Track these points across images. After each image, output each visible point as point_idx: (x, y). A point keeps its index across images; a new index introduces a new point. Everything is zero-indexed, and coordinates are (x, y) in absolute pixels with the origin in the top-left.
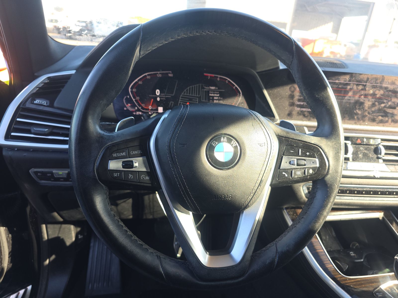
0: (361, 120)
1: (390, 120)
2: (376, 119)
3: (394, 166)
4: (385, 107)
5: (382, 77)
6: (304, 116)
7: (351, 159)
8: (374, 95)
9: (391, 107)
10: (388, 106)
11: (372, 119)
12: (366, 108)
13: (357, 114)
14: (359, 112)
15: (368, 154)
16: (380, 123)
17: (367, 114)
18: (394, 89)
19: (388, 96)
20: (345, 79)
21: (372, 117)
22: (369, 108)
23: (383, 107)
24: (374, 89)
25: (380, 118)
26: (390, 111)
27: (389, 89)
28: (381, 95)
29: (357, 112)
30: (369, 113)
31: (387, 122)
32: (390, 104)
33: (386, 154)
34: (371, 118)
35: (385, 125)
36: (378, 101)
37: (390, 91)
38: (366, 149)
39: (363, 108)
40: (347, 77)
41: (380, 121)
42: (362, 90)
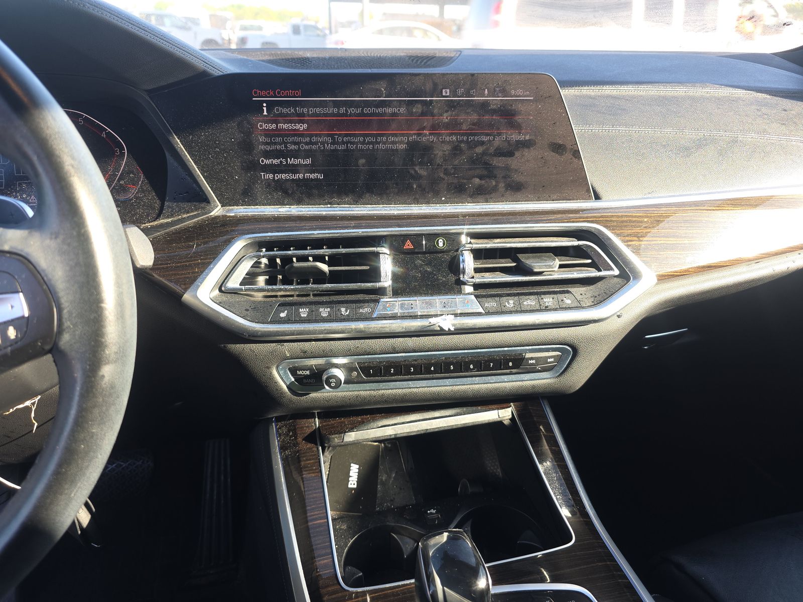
0: (428, 193)
1: (502, 185)
2: (465, 184)
3: (497, 299)
4: (484, 153)
5: (470, 77)
6: (285, 192)
7: (389, 292)
8: (453, 125)
9: (500, 153)
10: (492, 150)
11: (456, 187)
12: (439, 161)
13: (417, 177)
14: (422, 172)
15: (435, 275)
16: (478, 194)
17: (442, 175)
18: (504, 107)
19: (491, 125)
20: (377, 90)
21: (456, 181)
22: (445, 160)
23: (480, 153)
24: (453, 111)
25: (477, 181)
26: (498, 162)
27: (492, 107)
28: (474, 124)
29: (416, 171)
30: (446, 172)
31: (495, 189)
32: (499, 146)
33: (477, 270)
34: (453, 183)
35: (491, 198)
36: (468, 139)
37: (494, 112)
38: (429, 263)
39: (431, 161)
40: (382, 86)
41: (477, 189)
42: (423, 114)
